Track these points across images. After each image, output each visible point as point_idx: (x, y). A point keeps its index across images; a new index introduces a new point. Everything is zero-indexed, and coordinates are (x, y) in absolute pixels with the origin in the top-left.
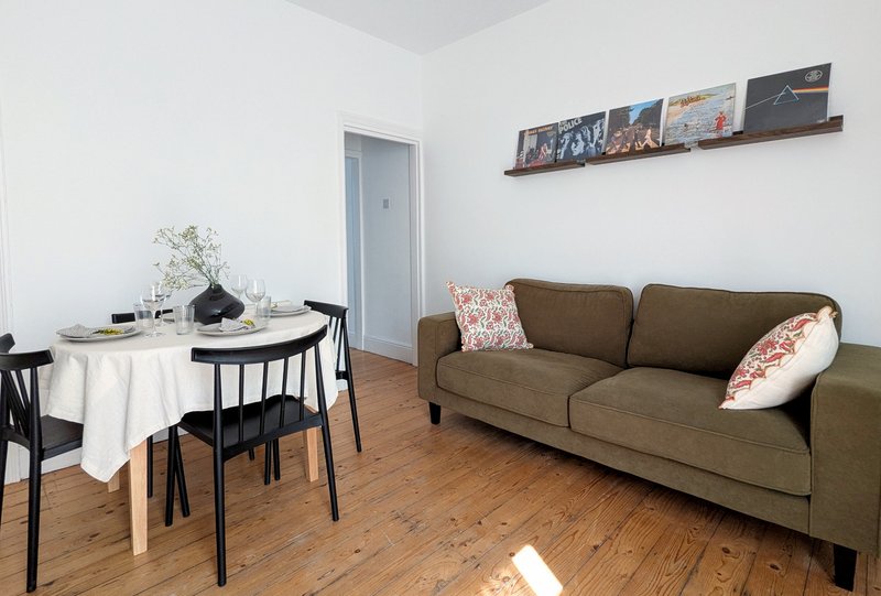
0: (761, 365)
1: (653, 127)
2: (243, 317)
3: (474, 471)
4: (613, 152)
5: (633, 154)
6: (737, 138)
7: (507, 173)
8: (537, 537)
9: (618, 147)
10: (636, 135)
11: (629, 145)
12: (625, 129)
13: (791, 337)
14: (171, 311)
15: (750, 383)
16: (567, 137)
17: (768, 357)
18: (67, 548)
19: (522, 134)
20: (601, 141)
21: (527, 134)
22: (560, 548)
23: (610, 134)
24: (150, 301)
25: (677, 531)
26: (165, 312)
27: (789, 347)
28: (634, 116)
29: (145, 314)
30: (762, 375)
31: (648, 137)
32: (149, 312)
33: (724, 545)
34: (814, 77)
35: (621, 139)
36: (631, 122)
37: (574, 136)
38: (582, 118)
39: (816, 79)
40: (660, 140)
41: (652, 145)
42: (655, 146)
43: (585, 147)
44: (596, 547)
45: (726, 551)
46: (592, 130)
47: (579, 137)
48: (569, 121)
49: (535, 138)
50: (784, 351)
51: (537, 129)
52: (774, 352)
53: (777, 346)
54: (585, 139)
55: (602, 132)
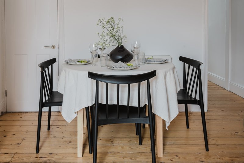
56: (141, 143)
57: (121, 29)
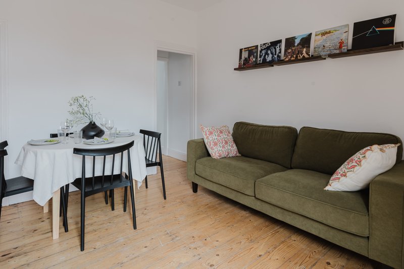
0: (346, 170)
1: (307, 47)
2: (104, 137)
3: (208, 216)
4: (287, 59)
5: (297, 61)
6: (349, 53)
7: (235, 69)
8: (232, 249)
9: (289, 57)
10: (298, 51)
11: (295, 56)
12: (293, 48)
13: (361, 157)
14: (73, 133)
15: (339, 178)
16: (263, 52)
17: (349, 166)
18: (24, 234)
19: (241, 50)
20: (280, 54)
21: (243, 50)
22: (242, 254)
23: (286, 51)
24: (64, 129)
25: (305, 252)
26: (71, 134)
27: (359, 163)
28: (297, 41)
29: (62, 134)
30: (345, 176)
31: (304, 52)
32: (64, 133)
33: (328, 261)
34: (387, 21)
35: (290, 54)
36: (296, 45)
37: (267, 52)
38: (271, 43)
39: (388, 22)
40: (310, 54)
41: (306, 56)
42: (308, 57)
43: (272, 57)
44: (260, 256)
45: (328, 263)
46: (275, 49)
47: (269, 52)
48: (264, 44)
49: (247, 52)
50: (356, 164)
51: (248, 48)
52: (352, 164)
53: (354, 161)
54: (272, 53)
55: (280, 50)
56: (113, 209)
57: (90, 107)
